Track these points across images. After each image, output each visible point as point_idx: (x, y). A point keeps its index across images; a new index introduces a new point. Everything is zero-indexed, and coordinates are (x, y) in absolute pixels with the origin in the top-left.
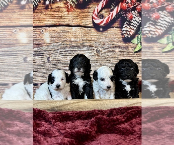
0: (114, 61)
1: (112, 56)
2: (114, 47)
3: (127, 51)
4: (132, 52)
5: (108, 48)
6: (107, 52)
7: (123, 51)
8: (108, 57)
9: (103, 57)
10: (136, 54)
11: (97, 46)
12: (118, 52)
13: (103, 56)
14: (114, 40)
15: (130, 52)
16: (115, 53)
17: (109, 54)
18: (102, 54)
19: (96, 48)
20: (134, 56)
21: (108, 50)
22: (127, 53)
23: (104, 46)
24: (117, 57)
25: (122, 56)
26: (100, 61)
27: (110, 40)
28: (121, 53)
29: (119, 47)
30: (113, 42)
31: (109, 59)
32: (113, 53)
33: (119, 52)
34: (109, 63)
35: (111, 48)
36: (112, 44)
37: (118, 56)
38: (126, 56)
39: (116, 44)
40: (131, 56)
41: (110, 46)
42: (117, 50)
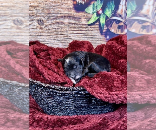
0: (62, 36)
1: (59, 30)
2: (62, 17)
3: (79, 23)
4: (85, 25)
5: (55, 19)
6: (53, 24)
7: (74, 23)
8: (54, 30)
9: (48, 31)
10: (90, 28)
11: (39, 15)
12: (68, 24)
13: (47, 29)
14: (62, 6)
15: (83, 25)
16: (64, 25)
17: (55, 26)
18: (46, 26)
19: (38, 18)
20: (87, 29)
21: (55, 20)
22: (80, 26)
23: (48, 15)
24: (66, 30)
25: (73, 30)
26: (43, 36)
27: (57, 7)
28: (71, 26)
29: (69, 17)
30: (62, 10)
31: (55, 33)
32: (61, 26)
33: (70, 24)
34: (55, 38)
35: (59, 19)
36: (60, 13)
37: (68, 30)
38: (77, 29)
39: (65, 13)
40: (83, 29)
41: (56, 15)
42: (66, 21)
